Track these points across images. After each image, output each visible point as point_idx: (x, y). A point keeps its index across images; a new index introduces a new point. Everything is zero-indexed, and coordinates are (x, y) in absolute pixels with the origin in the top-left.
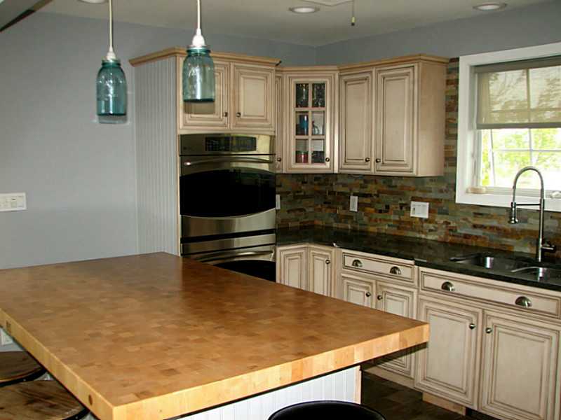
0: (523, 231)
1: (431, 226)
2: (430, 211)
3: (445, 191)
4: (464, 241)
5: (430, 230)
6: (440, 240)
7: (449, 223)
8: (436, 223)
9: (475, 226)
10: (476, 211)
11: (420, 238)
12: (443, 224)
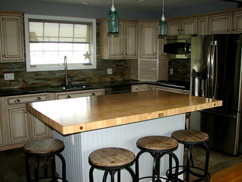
0: (54, 78)
1: (16, 83)
2: (15, 77)
3: (22, 67)
4: (32, 86)
5: (15, 85)
6: (21, 87)
7: (25, 80)
8: (18, 81)
9: (36, 79)
10: (36, 74)
11: (11, 89)
12: (22, 81)
